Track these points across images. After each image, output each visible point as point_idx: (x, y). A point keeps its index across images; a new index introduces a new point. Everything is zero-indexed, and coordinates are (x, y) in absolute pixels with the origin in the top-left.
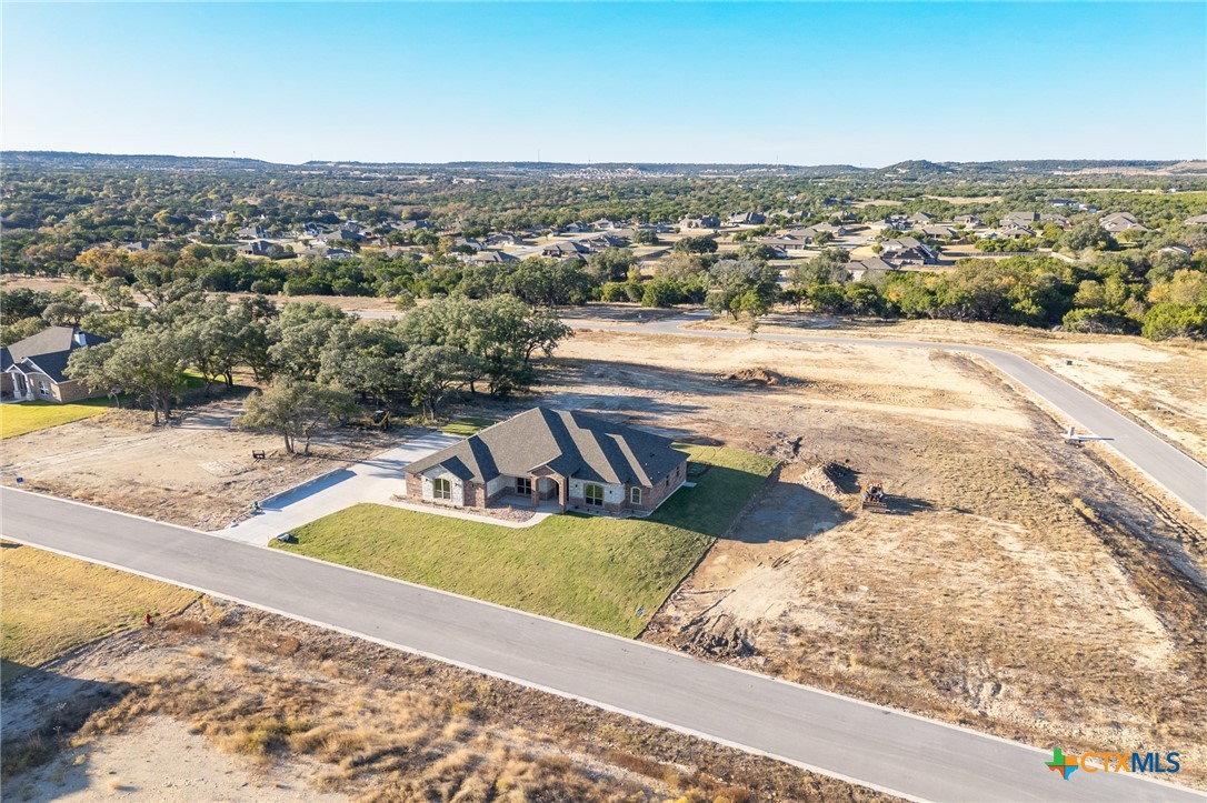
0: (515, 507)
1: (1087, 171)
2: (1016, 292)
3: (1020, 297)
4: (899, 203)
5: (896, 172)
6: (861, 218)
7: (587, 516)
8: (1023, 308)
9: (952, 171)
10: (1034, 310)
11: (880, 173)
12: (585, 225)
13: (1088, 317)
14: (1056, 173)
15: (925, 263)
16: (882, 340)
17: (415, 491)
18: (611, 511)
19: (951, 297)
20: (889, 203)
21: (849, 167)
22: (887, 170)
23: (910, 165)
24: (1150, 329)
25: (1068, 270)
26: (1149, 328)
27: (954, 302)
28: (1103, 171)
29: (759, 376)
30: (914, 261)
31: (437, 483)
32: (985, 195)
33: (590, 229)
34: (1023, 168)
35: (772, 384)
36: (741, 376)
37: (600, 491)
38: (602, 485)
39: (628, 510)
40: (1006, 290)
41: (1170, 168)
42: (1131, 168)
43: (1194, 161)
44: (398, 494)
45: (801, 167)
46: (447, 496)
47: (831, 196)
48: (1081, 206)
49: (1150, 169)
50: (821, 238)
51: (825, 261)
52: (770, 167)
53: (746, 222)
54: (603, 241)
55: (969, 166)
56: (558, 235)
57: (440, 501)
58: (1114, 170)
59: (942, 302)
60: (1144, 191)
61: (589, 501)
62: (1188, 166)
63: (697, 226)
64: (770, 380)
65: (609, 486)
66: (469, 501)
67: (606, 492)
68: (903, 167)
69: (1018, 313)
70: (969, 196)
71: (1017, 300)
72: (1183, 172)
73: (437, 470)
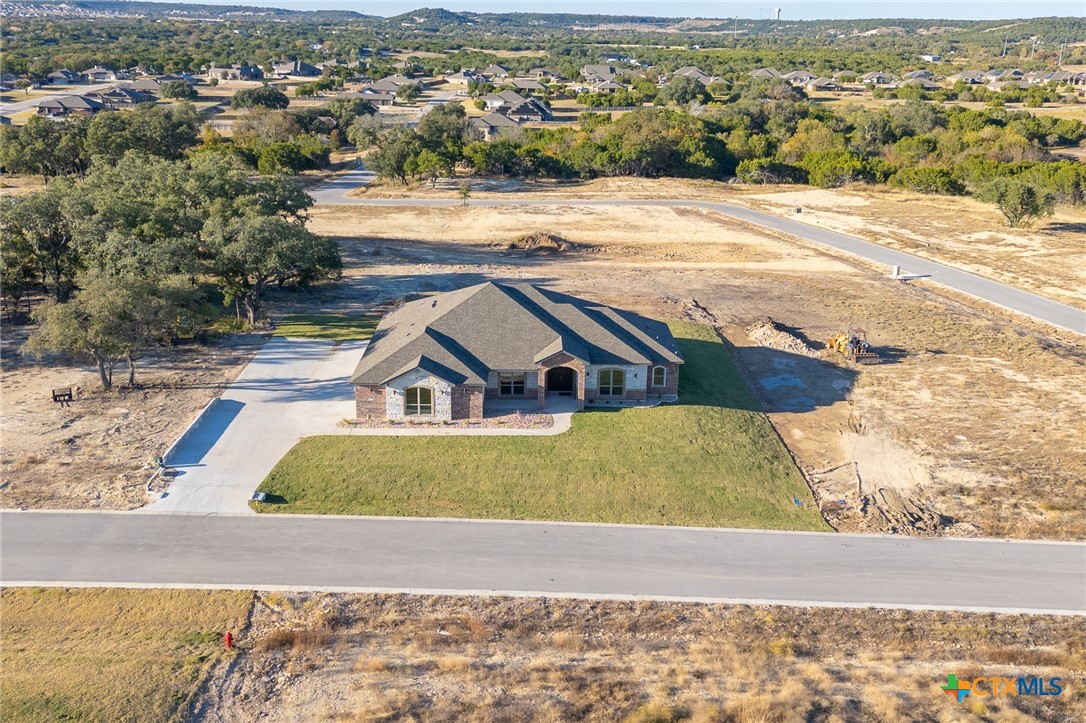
0: (524, 412)
1: (603, 27)
2: (686, 144)
3: (692, 149)
4: (444, 56)
5: (412, 21)
6: (431, 71)
7: (617, 410)
8: (698, 161)
9: (472, 21)
10: (708, 162)
11: (396, 21)
12: (75, 75)
13: (761, 167)
14: (575, 28)
15: (543, 120)
16: (592, 200)
17: (370, 410)
18: (636, 399)
19: (628, 151)
20: (432, 55)
21: (353, 14)
22: (403, 18)
23: (426, 13)
24: (819, 176)
25: (700, 122)
26: (817, 175)
27: (634, 157)
28: (619, 27)
29: (545, 243)
30: (531, 117)
31: (410, 395)
32: (528, 48)
33: (83, 80)
34: (542, 22)
35: (564, 251)
36: (522, 244)
37: (619, 377)
38: (624, 368)
39: (653, 395)
40: (676, 142)
41: (677, 26)
42: (643, 25)
43: (696, 19)
44: (349, 419)
45: (296, 12)
46: (426, 410)
47: (363, 46)
48: (632, 61)
49: (661, 26)
50: (408, 92)
51: (440, 118)
52: (256, 10)
53: (295, 73)
54: (120, 95)
55: (488, 17)
56: (40, 88)
57: (417, 418)
58: (629, 26)
59: (621, 157)
60: (672, 48)
61: (604, 391)
62: (693, 24)
63: (235, 77)
64: (560, 246)
65: (633, 368)
66: (459, 412)
67: (629, 376)
68: (420, 16)
69: (694, 166)
70: (512, 49)
71: (689, 153)
72: (689, 30)
73: (413, 377)
